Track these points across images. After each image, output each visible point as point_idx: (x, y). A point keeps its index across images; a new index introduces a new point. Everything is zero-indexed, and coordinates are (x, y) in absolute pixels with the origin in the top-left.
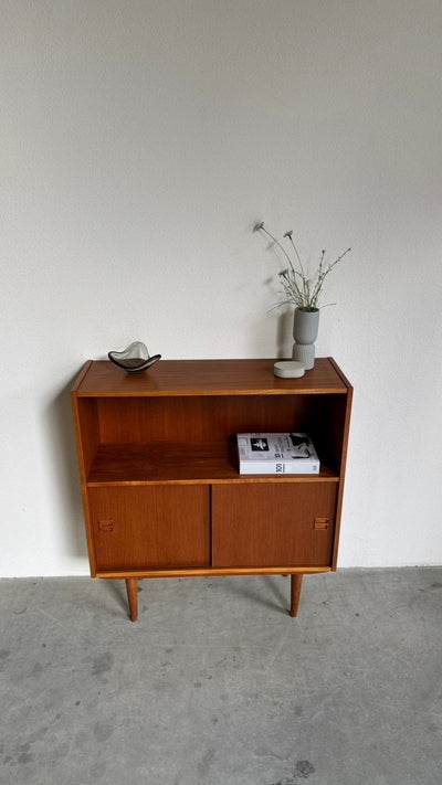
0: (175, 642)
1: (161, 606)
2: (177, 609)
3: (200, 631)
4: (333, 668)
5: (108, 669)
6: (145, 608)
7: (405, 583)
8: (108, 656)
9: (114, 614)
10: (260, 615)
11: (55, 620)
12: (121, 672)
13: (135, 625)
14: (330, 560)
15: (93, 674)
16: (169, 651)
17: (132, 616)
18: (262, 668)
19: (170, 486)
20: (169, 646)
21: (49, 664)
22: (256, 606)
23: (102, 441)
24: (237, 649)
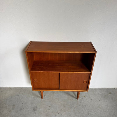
0: (51, 104)
1: (48, 95)
2: (52, 96)
3: (57, 102)
4: (86, 113)
5: (36, 110)
6: (45, 96)
7: (103, 92)
8: (36, 107)
9: (38, 97)
10: (70, 99)
11: (25, 98)
12: (39, 111)
13: (42, 100)
14: (87, 89)
15: (33, 111)
16: (50, 106)
17: (42, 98)
18: (70, 112)
19: (50, 73)
20: (50, 105)
21: (24, 108)
22: (69, 96)
23: (35, 60)
24: (65, 107)
